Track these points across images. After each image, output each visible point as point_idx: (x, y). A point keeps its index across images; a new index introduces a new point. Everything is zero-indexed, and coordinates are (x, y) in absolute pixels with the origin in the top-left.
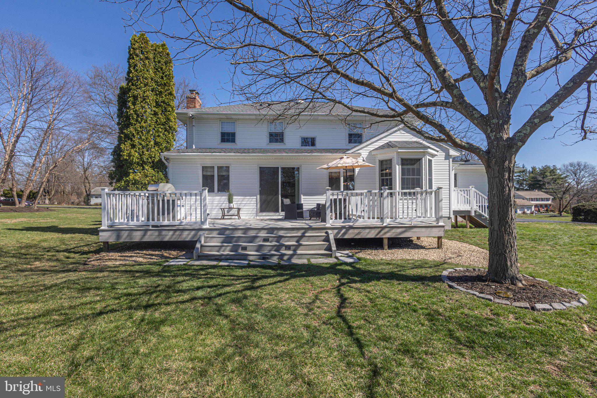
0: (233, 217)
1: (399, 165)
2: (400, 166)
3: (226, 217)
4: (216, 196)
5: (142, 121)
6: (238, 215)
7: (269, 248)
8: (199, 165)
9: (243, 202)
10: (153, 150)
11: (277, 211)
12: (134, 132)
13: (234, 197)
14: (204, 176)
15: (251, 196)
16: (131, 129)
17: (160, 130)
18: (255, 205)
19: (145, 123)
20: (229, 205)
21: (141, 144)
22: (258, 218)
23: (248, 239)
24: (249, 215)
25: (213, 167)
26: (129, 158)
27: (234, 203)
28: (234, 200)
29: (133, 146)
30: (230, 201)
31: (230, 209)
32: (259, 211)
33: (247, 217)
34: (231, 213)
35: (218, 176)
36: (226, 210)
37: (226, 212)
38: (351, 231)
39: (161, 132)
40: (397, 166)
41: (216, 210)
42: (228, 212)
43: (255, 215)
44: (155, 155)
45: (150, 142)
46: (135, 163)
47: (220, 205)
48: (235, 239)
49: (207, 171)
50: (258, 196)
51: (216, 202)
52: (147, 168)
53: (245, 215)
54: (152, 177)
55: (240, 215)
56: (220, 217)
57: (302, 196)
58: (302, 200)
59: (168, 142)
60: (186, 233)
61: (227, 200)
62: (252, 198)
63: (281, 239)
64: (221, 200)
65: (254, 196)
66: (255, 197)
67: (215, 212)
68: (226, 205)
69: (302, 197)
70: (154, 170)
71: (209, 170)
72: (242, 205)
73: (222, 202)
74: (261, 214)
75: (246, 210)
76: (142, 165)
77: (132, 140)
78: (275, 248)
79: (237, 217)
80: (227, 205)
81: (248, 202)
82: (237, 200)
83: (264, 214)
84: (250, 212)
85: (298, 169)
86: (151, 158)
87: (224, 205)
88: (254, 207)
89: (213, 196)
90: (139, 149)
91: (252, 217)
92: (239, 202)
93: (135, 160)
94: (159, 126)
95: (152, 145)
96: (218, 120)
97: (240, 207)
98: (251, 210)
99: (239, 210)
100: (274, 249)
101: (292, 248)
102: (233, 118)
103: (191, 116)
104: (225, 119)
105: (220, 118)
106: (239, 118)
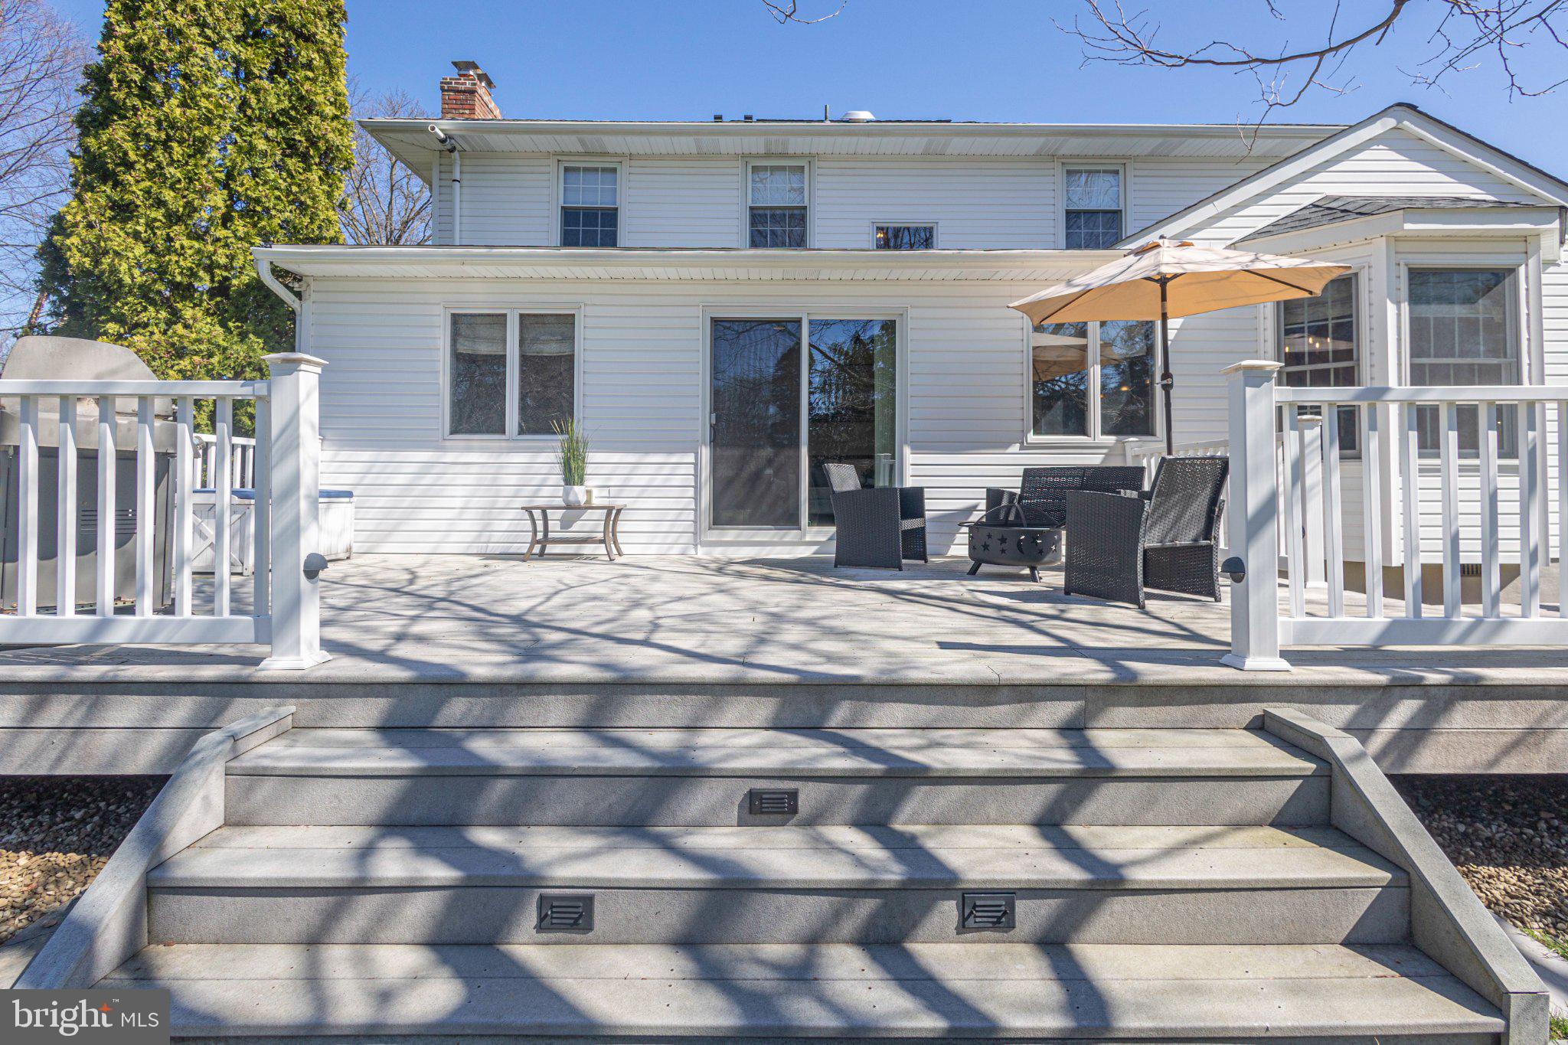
0: (588, 549)
1: (1398, 303)
2: (1405, 307)
3: (551, 549)
4: (511, 450)
5: (168, 95)
6: (609, 536)
7: (805, 912)
8: (439, 310)
9: (636, 480)
10: (221, 233)
11: (790, 520)
12: (128, 146)
13: (592, 457)
14: (458, 357)
15: (671, 452)
16: (118, 131)
17: (261, 145)
18: (691, 492)
19: (183, 104)
20: (567, 493)
21: (160, 203)
22: (702, 553)
23: (615, 797)
24: (659, 538)
25: (500, 320)
26: (97, 263)
27: (590, 482)
28: (589, 469)
29: (123, 211)
30: (572, 472)
31: (573, 509)
32: (706, 519)
33: (654, 549)
34: (580, 527)
35: (524, 359)
36: (555, 515)
37: (554, 525)
38: (1464, 716)
39: (264, 154)
40: (1391, 309)
41: (511, 514)
42: (566, 524)
43: (688, 538)
44: (232, 258)
45: (203, 193)
46: (130, 292)
47: (528, 491)
48: (500, 788)
49: (475, 338)
50: (706, 453)
51: (513, 480)
52: (188, 313)
53: (644, 538)
54: (210, 355)
55: (620, 538)
56: (524, 549)
57: (907, 450)
58: (909, 470)
59: (302, 207)
60: (126, 711)
61: (558, 469)
62: (675, 458)
63: (897, 800)
64: (536, 468)
65: (684, 451)
66: (691, 458)
67: (504, 525)
68: (552, 492)
69: (909, 457)
70: (223, 324)
71: (483, 331)
72: (627, 492)
73: (537, 479)
74: (714, 535)
75: (647, 515)
76: (167, 304)
77: (117, 184)
78: (866, 907)
79: (601, 549)
80: (560, 491)
81: (659, 480)
82: (607, 469)
83: (731, 534)
84: (665, 526)
85: (889, 327)
86: (210, 269)
87: (546, 491)
88: (681, 504)
89: (501, 451)
90: (150, 225)
91: (677, 549)
92: (616, 481)
93: (130, 274)
94: (258, 126)
95: (215, 208)
96: (553, 161)
97: (619, 503)
98: (671, 515)
99: (613, 514)
100: (849, 926)
101: (1030, 914)
102: (611, 150)
103: (442, 135)
104: (578, 154)
105: (558, 149)
106: (634, 152)
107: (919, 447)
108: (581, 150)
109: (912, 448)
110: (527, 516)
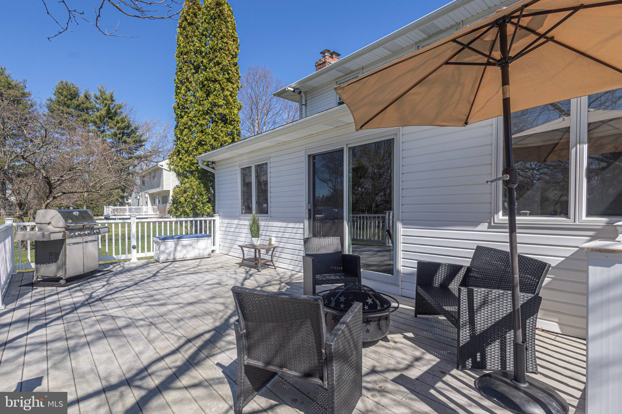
8: (237, 168)
9: (286, 235)
15: (296, 222)
24: (293, 263)
30: (254, 232)
33: (291, 267)
50: (306, 222)
53: (288, 262)
62: (297, 225)
65: (300, 222)
72: (283, 240)
75: (289, 251)
81: (292, 235)
82: (277, 229)
84: (295, 258)
92: (280, 234)
96: (334, 83)
98: (297, 253)
102: (354, 69)
103: (292, 89)
104: (343, 76)
105: (335, 78)
106: (364, 66)
107: (407, 223)
108: (343, 74)
109: (403, 224)
110: (240, 251)
